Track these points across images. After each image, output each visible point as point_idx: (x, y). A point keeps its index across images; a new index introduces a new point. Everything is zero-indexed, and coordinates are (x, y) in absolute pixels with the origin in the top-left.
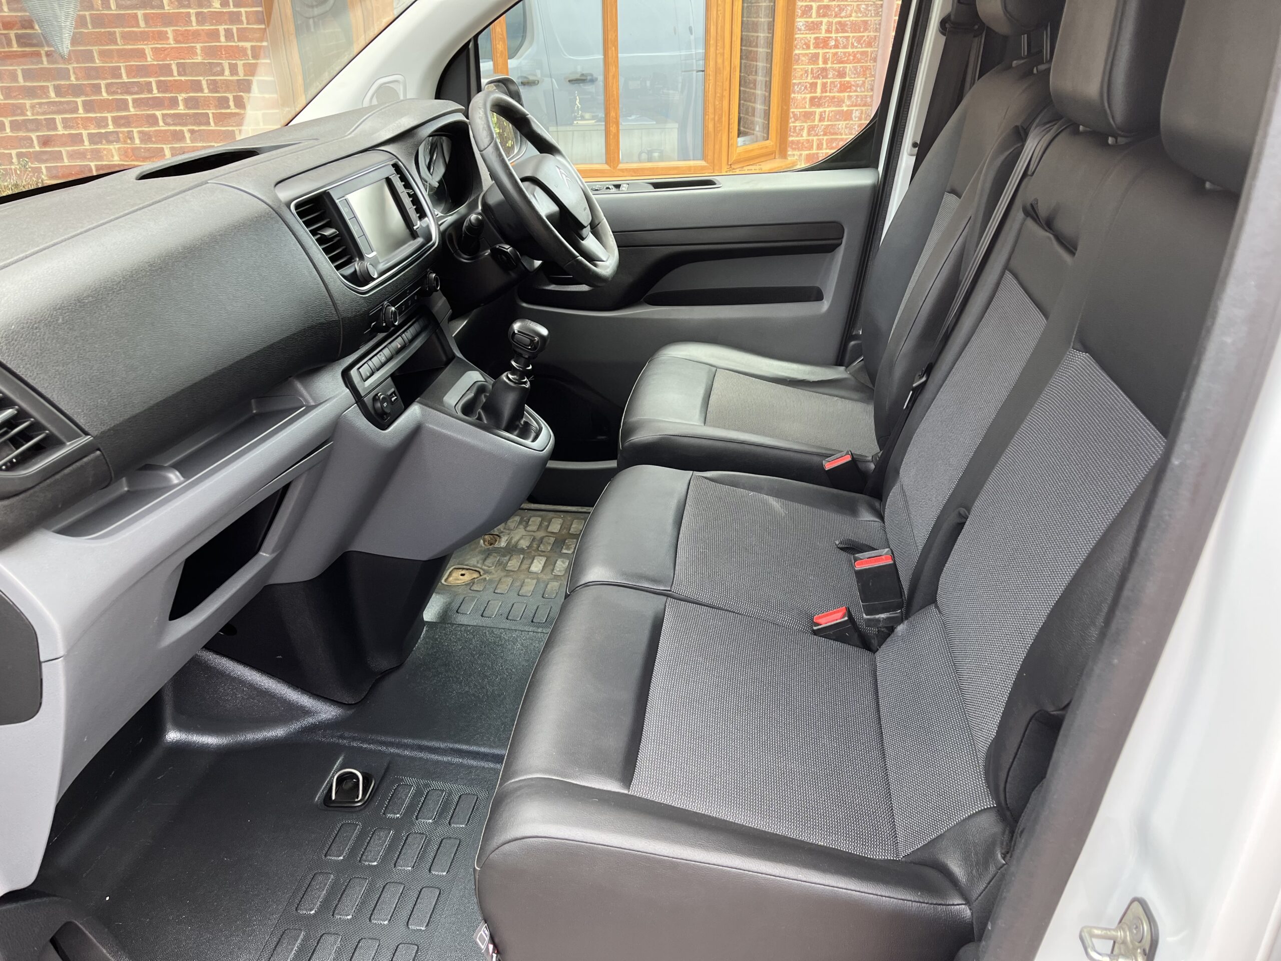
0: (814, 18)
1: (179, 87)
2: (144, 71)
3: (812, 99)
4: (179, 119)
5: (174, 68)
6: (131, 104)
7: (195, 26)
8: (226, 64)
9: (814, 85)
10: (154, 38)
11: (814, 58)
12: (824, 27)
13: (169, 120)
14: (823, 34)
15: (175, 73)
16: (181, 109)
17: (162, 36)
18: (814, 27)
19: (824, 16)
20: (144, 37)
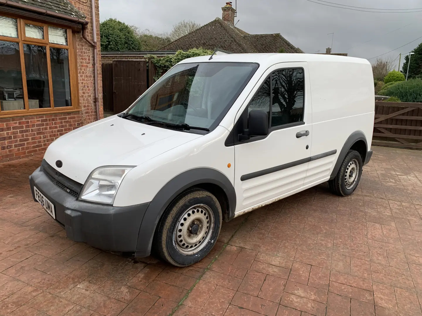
0: (81, 74)
3: (83, 92)
9: (83, 89)
11: (82, 83)
12: (83, 76)
14: (83, 78)
18: (81, 76)
19: (83, 74)
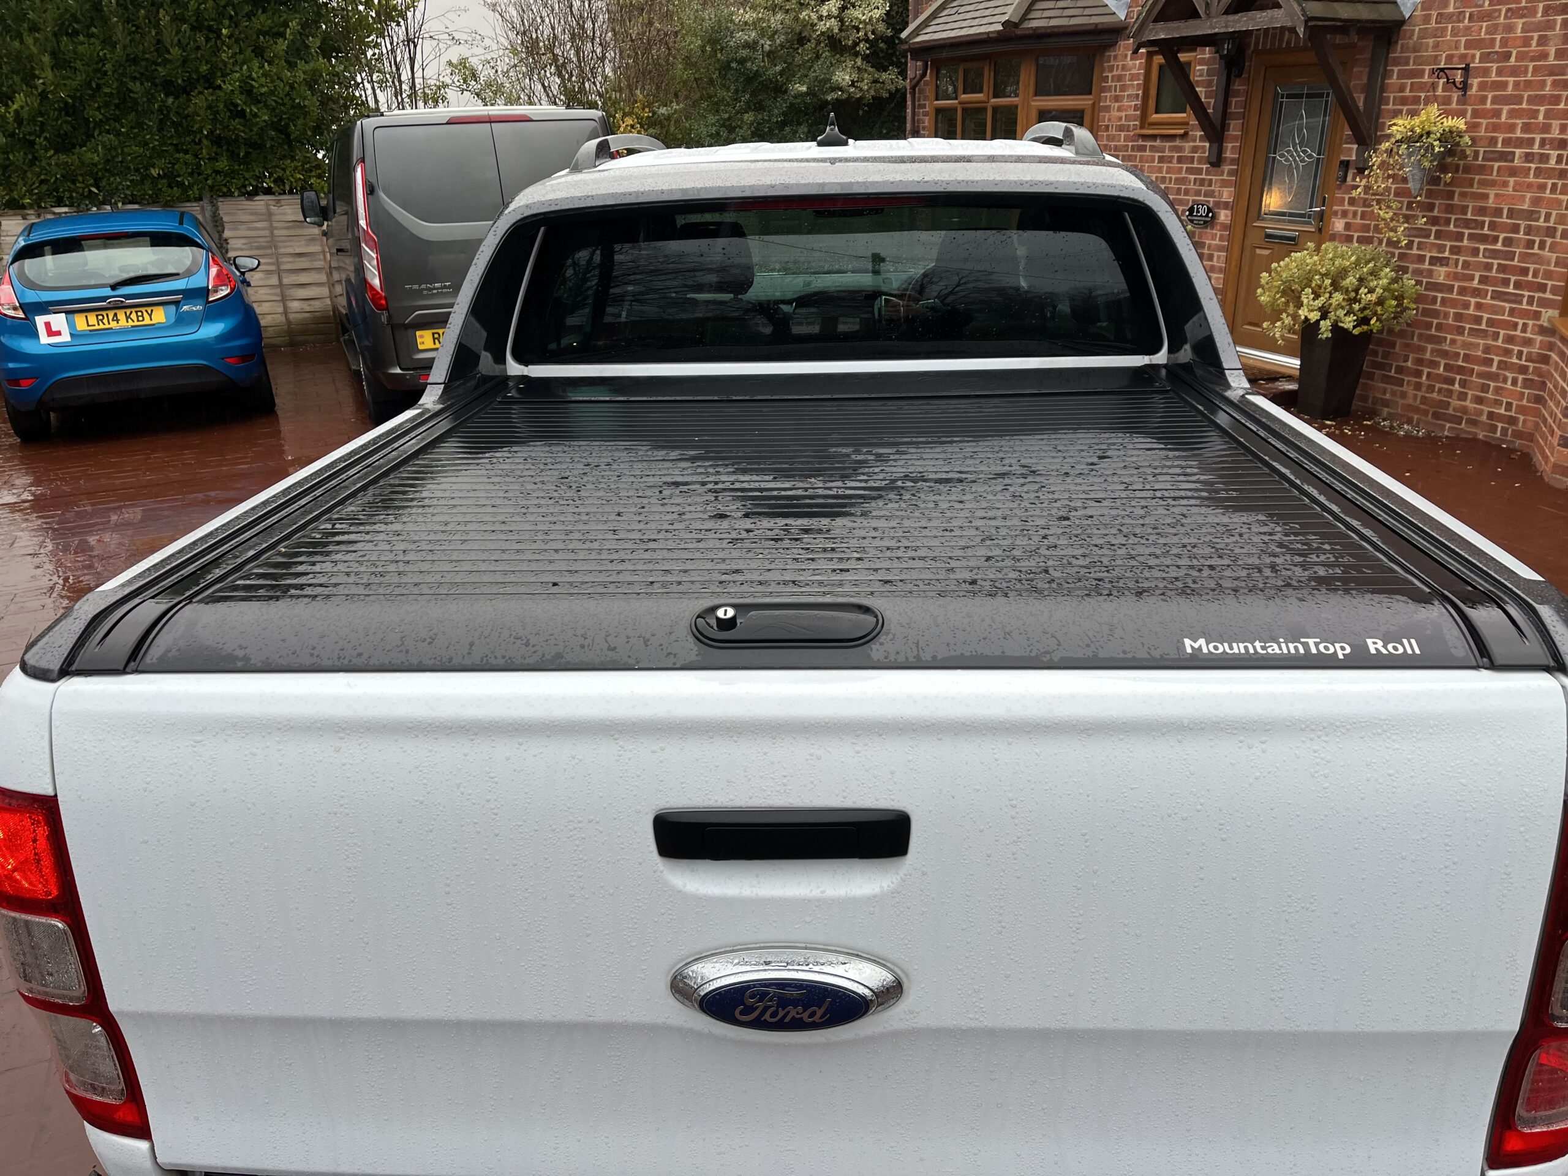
1: (1504, 228)
2: (1482, 211)
4: (1495, 254)
5: (1505, 212)
6: (1466, 237)
7: (1531, 179)
8: (1543, 212)
10: (1499, 185)
13: (1487, 254)
15: (1505, 215)
16: (1499, 246)
17: (1505, 184)
20: (1492, 184)
